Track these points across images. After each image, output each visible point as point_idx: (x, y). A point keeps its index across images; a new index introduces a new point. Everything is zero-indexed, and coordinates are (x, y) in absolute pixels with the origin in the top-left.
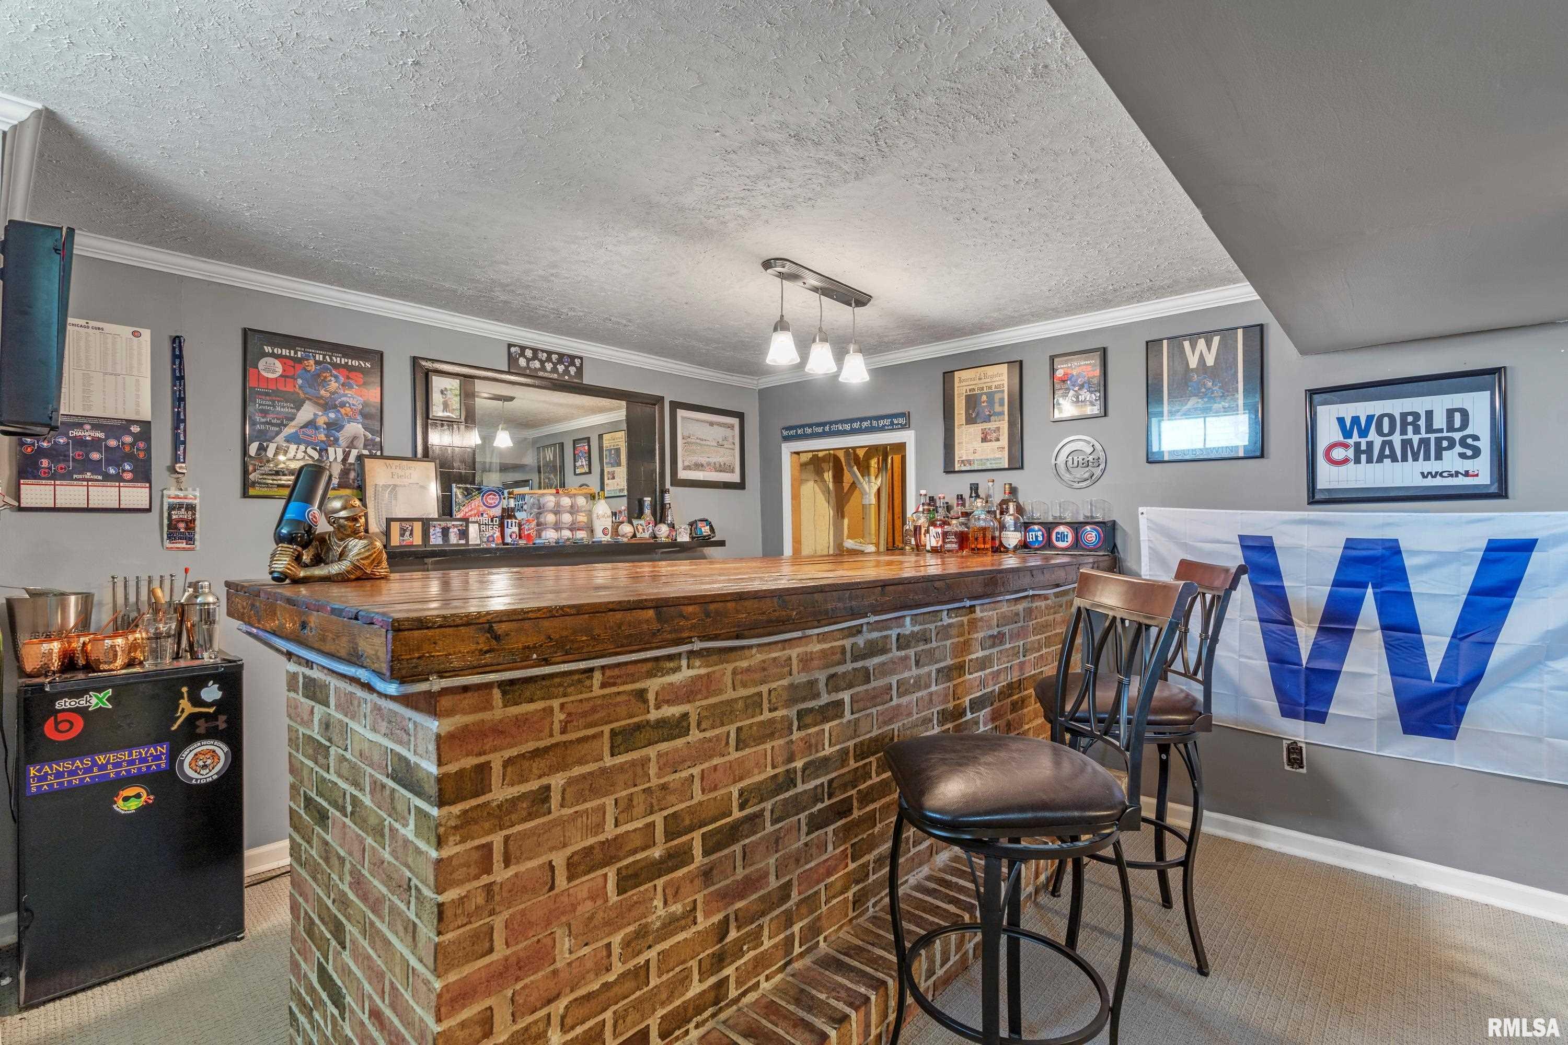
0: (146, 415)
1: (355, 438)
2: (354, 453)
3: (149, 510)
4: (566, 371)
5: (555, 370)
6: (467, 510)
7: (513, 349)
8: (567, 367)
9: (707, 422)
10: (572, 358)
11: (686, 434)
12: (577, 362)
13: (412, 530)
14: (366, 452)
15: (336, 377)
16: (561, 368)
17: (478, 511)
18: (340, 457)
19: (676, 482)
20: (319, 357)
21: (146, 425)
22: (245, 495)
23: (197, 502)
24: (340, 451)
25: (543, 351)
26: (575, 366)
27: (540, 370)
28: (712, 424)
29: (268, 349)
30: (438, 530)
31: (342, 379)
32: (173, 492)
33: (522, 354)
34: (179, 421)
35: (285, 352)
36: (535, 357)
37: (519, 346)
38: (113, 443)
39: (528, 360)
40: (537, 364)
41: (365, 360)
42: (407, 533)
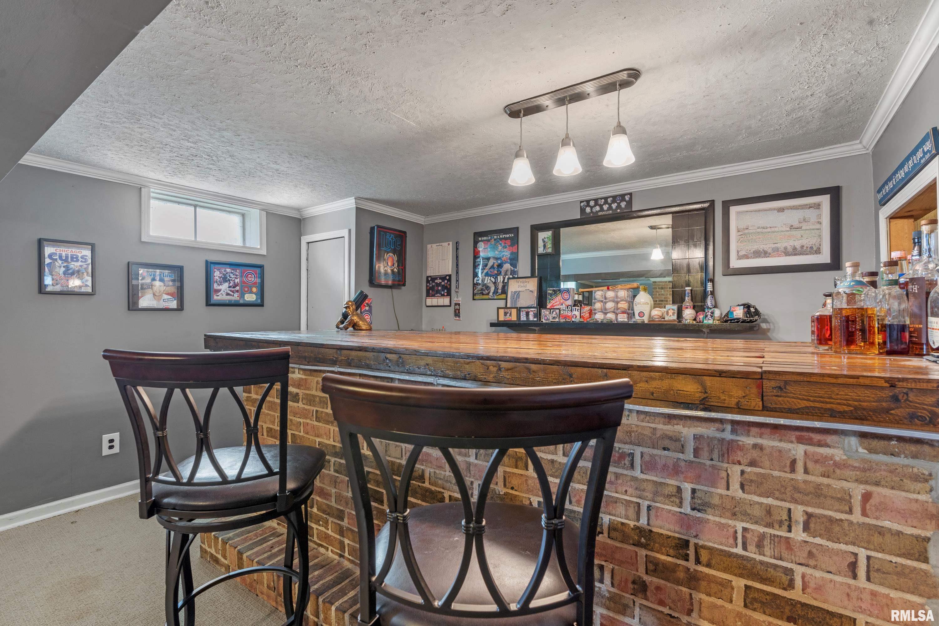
0: (450, 273)
1: (507, 271)
2: (507, 277)
3: (450, 306)
4: (619, 206)
5: (610, 208)
6: (554, 302)
7: (582, 204)
8: (619, 204)
9: (774, 209)
10: (623, 196)
11: (742, 226)
12: (627, 198)
13: (511, 313)
14: (511, 276)
15: (501, 244)
16: (614, 206)
17: (560, 302)
18: (502, 280)
19: (730, 272)
20: (495, 237)
21: (450, 276)
22: (474, 299)
23: (460, 302)
24: (502, 277)
25: (601, 199)
26: (625, 201)
27: (599, 211)
28: (781, 210)
29: (480, 239)
30: (524, 313)
31: (503, 244)
32: (456, 299)
33: (588, 205)
34: (457, 273)
35: (485, 238)
36: (596, 204)
37: (586, 201)
38: (443, 283)
39: (592, 208)
40: (598, 208)
41: (511, 233)
42: (508, 315)
